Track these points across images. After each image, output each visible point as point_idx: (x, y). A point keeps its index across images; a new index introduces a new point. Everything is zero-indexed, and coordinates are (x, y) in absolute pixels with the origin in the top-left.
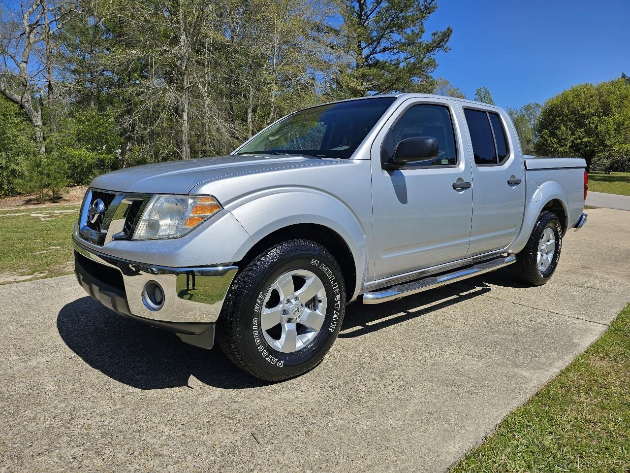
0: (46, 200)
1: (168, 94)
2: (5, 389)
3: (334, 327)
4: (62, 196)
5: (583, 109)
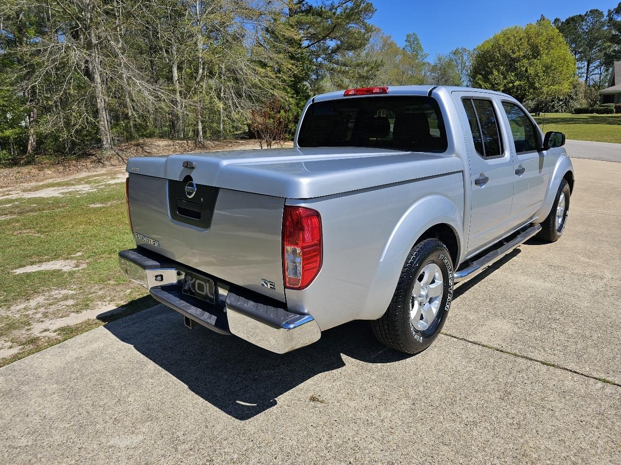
1: (72, 53)
5: (514, 53)
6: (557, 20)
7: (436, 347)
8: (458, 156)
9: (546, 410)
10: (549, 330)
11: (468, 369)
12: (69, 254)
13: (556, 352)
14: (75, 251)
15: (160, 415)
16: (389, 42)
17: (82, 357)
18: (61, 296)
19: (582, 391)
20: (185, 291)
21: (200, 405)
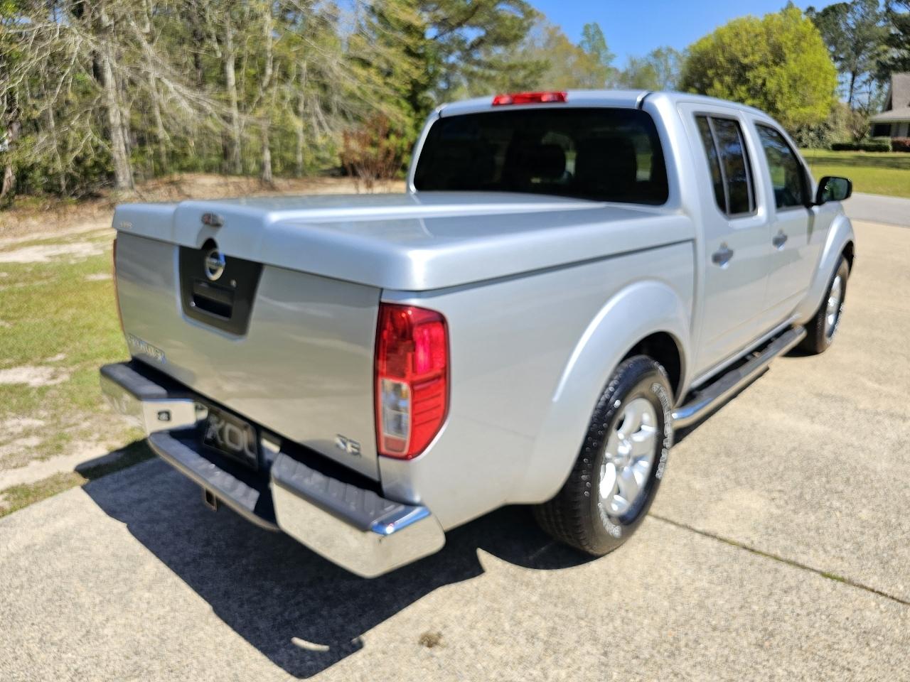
5: (746, 56)
6: (811, 9)
7: (640, 540)
8: (686, 212)
9: (838, 669)
10: (828, 512)
11: (697, 584)
12: (44, 357)
13: (844, 554)
14: (54, 351)
15: (156, 666)
16: (558, 35)
17: (35, 545)
18: (20, 429)
19: (897, 631)
20: (208, 442)
21: (229, 647)
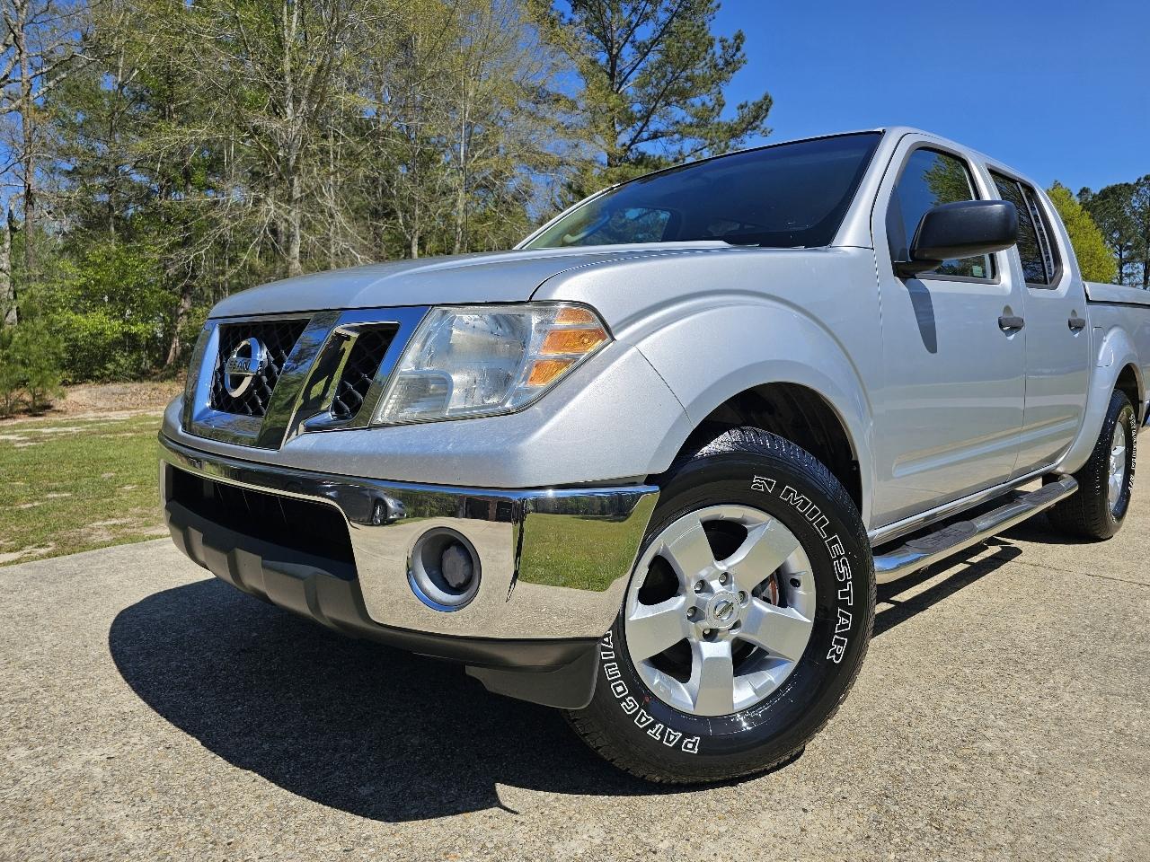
0: (19, 412)
1: (263, 208)
2: (12, 847)
3: (841, 650)
4: (52, 403)
6: (1084, 191)
